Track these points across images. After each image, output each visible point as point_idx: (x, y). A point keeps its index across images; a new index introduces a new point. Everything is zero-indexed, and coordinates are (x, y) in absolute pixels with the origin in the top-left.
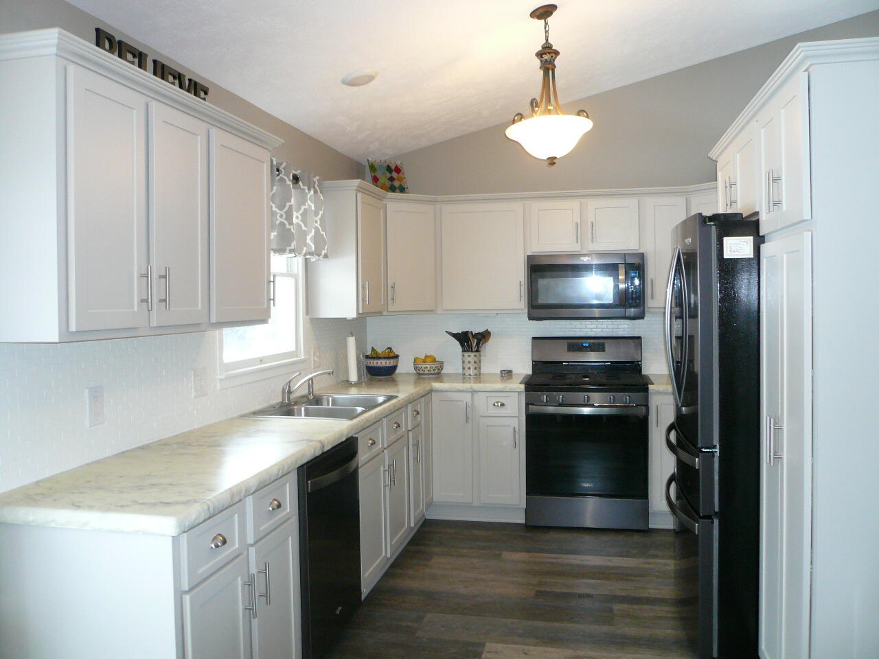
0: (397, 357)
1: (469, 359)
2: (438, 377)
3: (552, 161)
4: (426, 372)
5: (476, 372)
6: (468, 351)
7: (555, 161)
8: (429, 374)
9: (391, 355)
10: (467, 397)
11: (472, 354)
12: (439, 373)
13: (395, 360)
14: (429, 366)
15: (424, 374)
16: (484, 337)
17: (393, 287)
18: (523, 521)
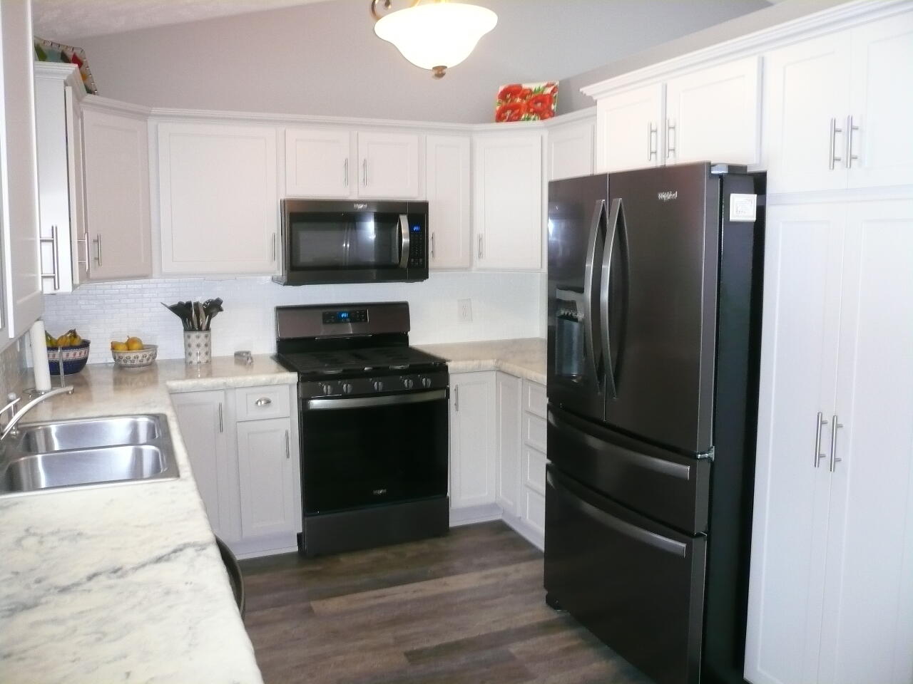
0: (85, 344)
1: (198, 341)
2: (151, 371)
3: (440, 72)
4: (137, 362)
5: (207, 358)
6: (193, 329)
7: (445, 71)
8: (139, 366)
9: (77, 343)
10: (218, 398)
11: (202, 335)
12: (150, 364)
13: (83, 351)
14: (140, 355)
15: (133, 366)
16: (214, 307)
17: (97, 241)
18: (296, 549)
